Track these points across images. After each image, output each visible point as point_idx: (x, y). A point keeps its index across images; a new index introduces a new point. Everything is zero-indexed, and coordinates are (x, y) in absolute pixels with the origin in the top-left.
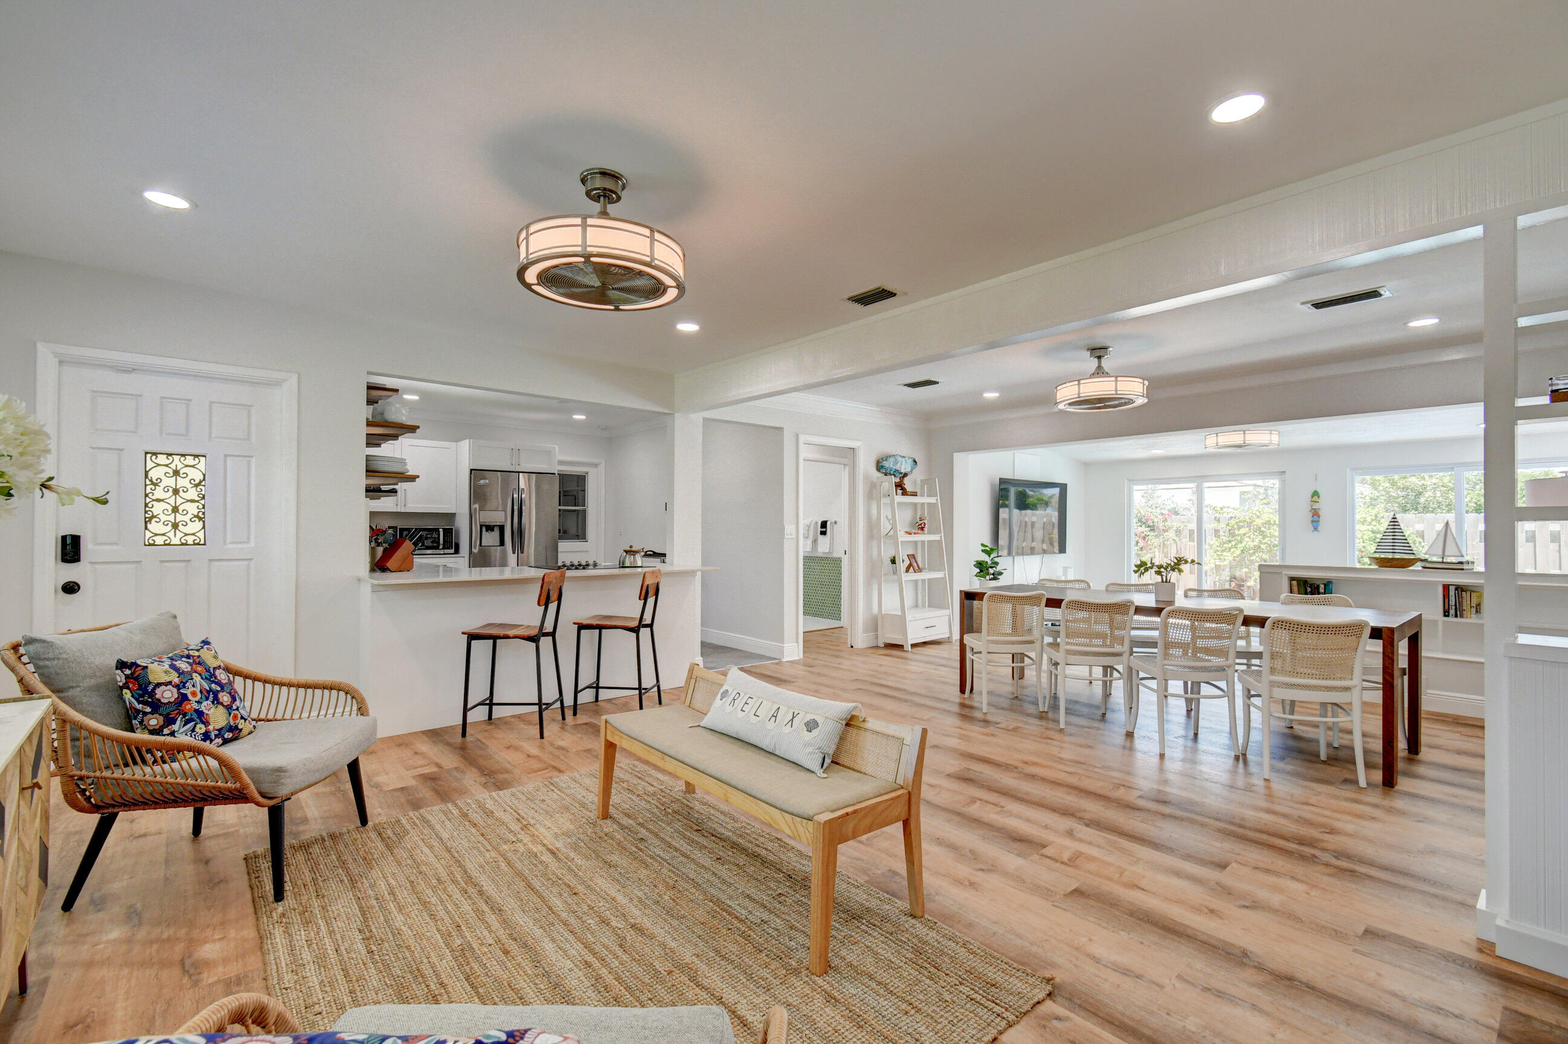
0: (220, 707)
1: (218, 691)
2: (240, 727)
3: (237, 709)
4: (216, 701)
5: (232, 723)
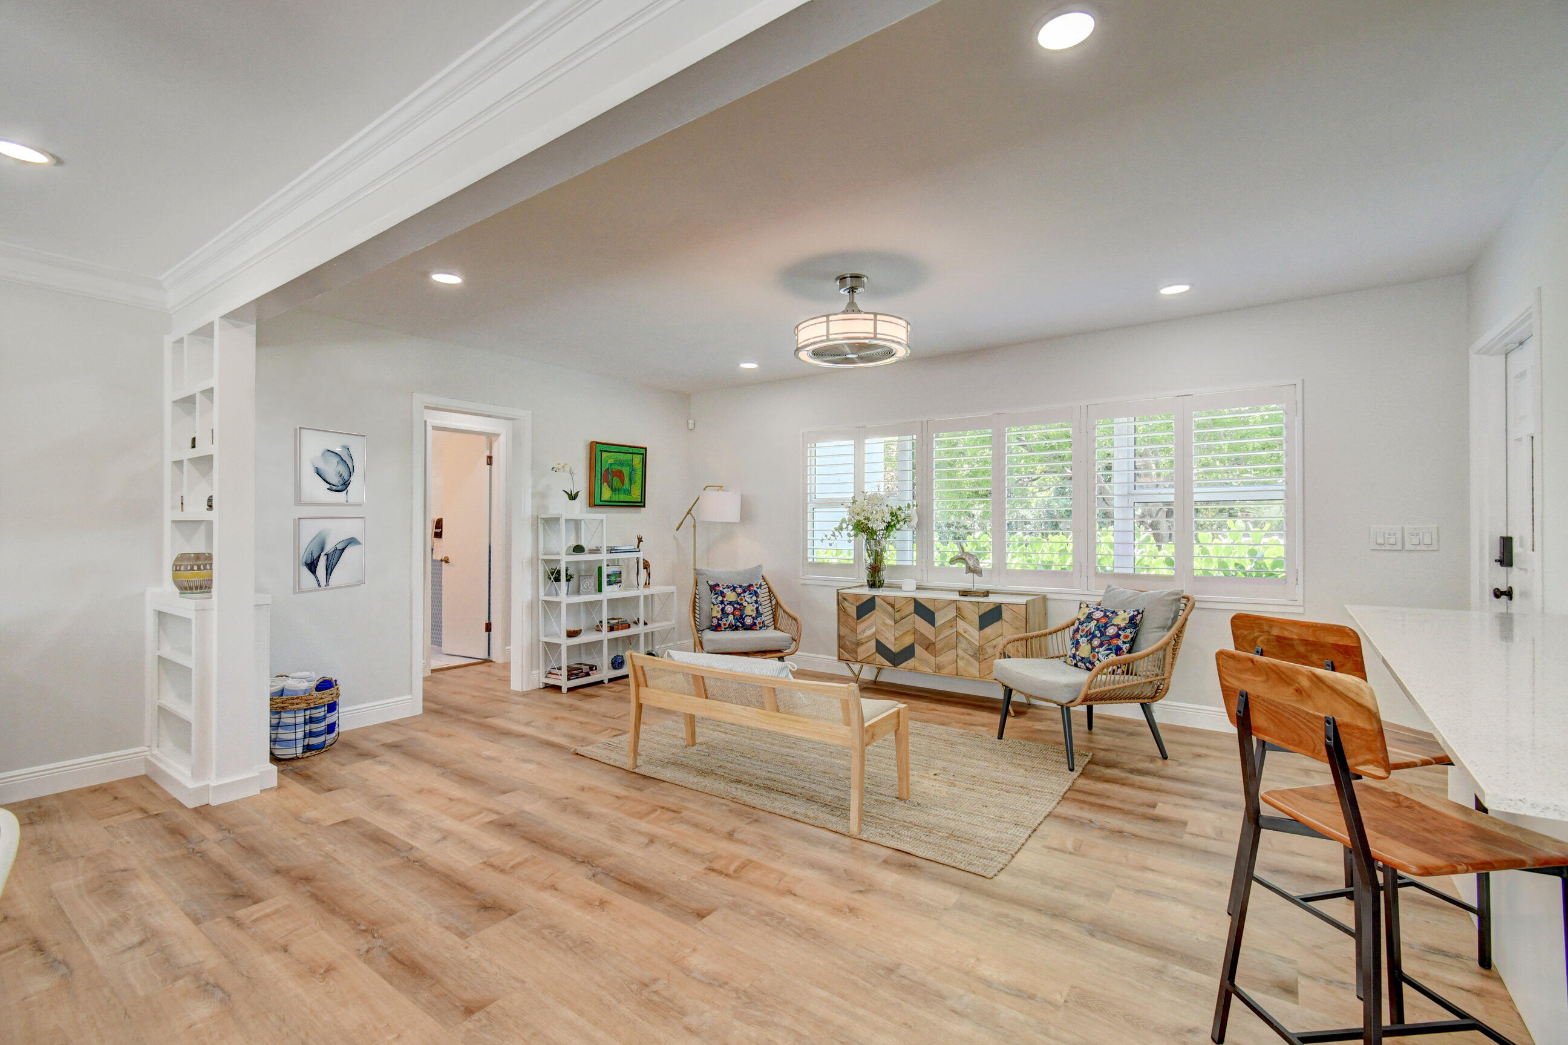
0: (1089, 645)
1: (1096, 636)
2: (1096, 664)
3: (1098, 653)
4: (1090, 641)
5: (1091, 659)
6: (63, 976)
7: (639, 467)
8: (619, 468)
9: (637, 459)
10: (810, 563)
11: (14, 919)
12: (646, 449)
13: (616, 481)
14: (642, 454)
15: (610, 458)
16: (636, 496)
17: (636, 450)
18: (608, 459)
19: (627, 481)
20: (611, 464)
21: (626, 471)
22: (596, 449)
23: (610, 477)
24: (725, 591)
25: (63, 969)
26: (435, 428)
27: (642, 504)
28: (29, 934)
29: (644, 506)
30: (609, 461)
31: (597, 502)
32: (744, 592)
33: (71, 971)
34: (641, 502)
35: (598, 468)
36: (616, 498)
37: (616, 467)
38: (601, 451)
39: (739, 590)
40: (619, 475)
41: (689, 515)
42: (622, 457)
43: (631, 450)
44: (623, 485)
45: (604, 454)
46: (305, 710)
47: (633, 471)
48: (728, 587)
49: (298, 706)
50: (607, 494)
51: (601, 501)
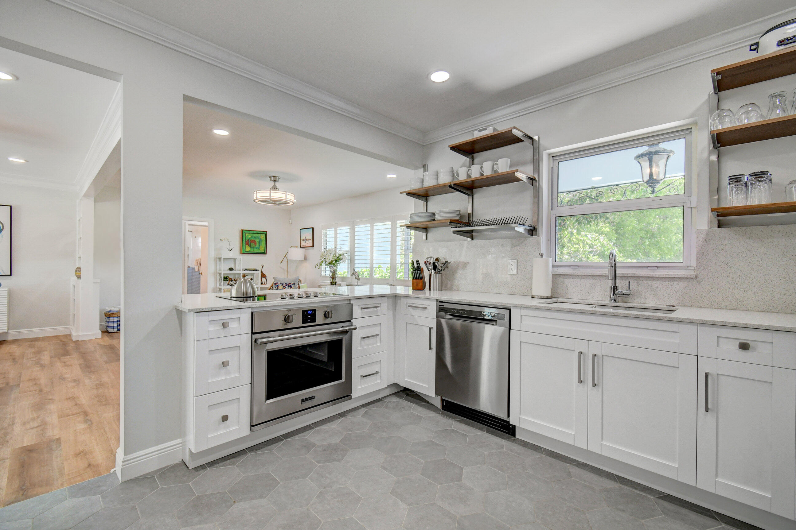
6: (89, 425)
7: (264, 239)
8: (254, 239)
9: (263, 236)
10: (323, 276)
11: (79, 405)
12: (267, 232)
13: (252, 244)
14: (265, 234)
15: (249, 235)
16: (262, 250)
17: (262, 233)
18: (248, 236)
19: (257, 244)
20: (250, 238)
21: (257, 240)
22: (243, 232)
23: (249, 243)
24: (279, 285)
25: (90, 423)
26: (189, 225)
27: (265, 253)
28: (83, 410)
29: (266, 254)
30: (249, 237)
31: (244, 252)
32: (286, 286)
33: (92, 423)
34: (265, 252)
35: (244, 239)
36: (252, 250)
37: (252, 239)
38: (245, 233)
39: (284, 285)
40: (254, 242)
41: (285, 257)
42: (255, 235)
43: (260, 232)
44: (256, 245)
45: (247, 234)
46: (117, 317)
47: (261, 240)
48: (281, 284)
49: (114, 316)
50: (248, 249)
51: (245, 252)
